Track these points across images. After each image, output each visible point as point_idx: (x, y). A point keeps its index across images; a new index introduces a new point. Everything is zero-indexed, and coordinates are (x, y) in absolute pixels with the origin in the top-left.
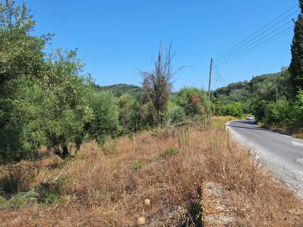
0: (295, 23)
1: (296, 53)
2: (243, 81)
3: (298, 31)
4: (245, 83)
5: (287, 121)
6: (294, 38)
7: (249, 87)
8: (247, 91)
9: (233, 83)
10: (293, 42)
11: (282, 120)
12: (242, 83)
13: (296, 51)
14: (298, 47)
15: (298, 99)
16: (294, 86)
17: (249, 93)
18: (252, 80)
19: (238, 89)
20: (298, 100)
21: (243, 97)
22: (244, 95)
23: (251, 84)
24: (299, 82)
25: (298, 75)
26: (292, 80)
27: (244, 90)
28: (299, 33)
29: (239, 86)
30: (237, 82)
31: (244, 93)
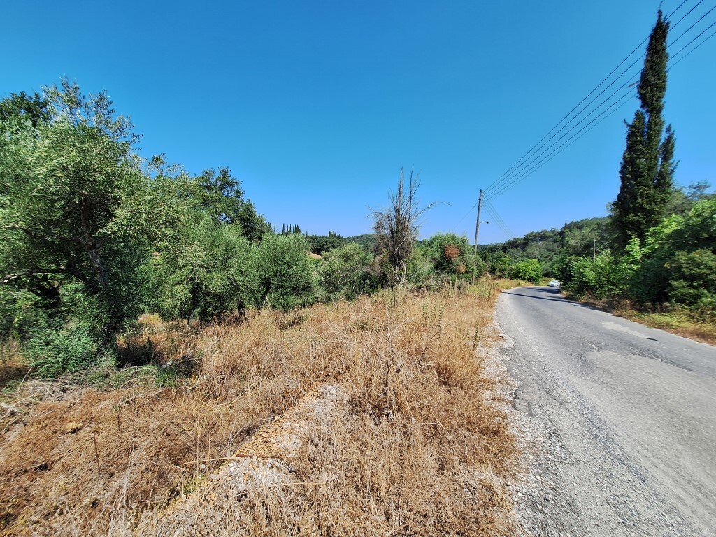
0: (628, 126)
1: (629, 176)
2: (549, 230)
3: (634, 139)
4: (552, 232)
5: (609, 289)
6: (626, 151)
7: (558, 238)
8: (556, 244)
9: (532, 233)
10: (624, 158)
11: (600, 287)
12: (547, 232)
13: (629, 173)
14: (632, 167)
15: (628, 253)
16: (623, 232)
17: (558, 246)
18: (565, 228)
19: (540, 240)
20: (629, 255)
21: (547, 253)
22: (549, 250)
23: (562, 234)
24: (632, 224)
25: (630, 213)
26: (619, 221)
27: (550, 243)
28: (636, 142)
29: (543, 237)
30: (540, 231)
31: (551, 247)
